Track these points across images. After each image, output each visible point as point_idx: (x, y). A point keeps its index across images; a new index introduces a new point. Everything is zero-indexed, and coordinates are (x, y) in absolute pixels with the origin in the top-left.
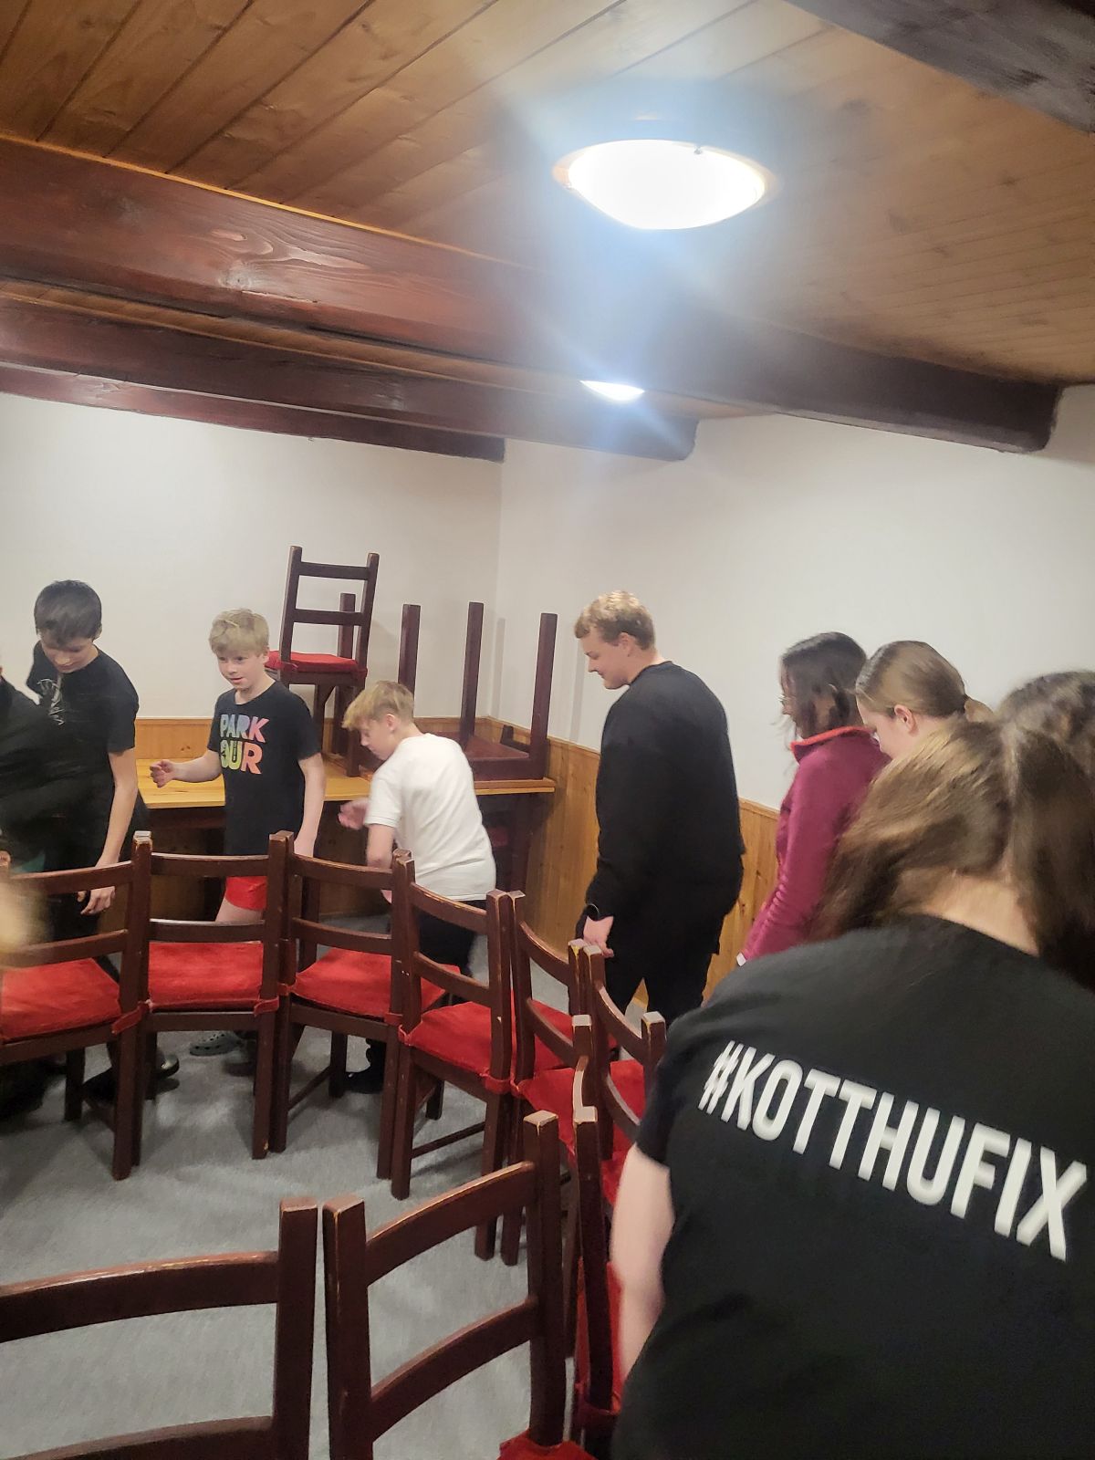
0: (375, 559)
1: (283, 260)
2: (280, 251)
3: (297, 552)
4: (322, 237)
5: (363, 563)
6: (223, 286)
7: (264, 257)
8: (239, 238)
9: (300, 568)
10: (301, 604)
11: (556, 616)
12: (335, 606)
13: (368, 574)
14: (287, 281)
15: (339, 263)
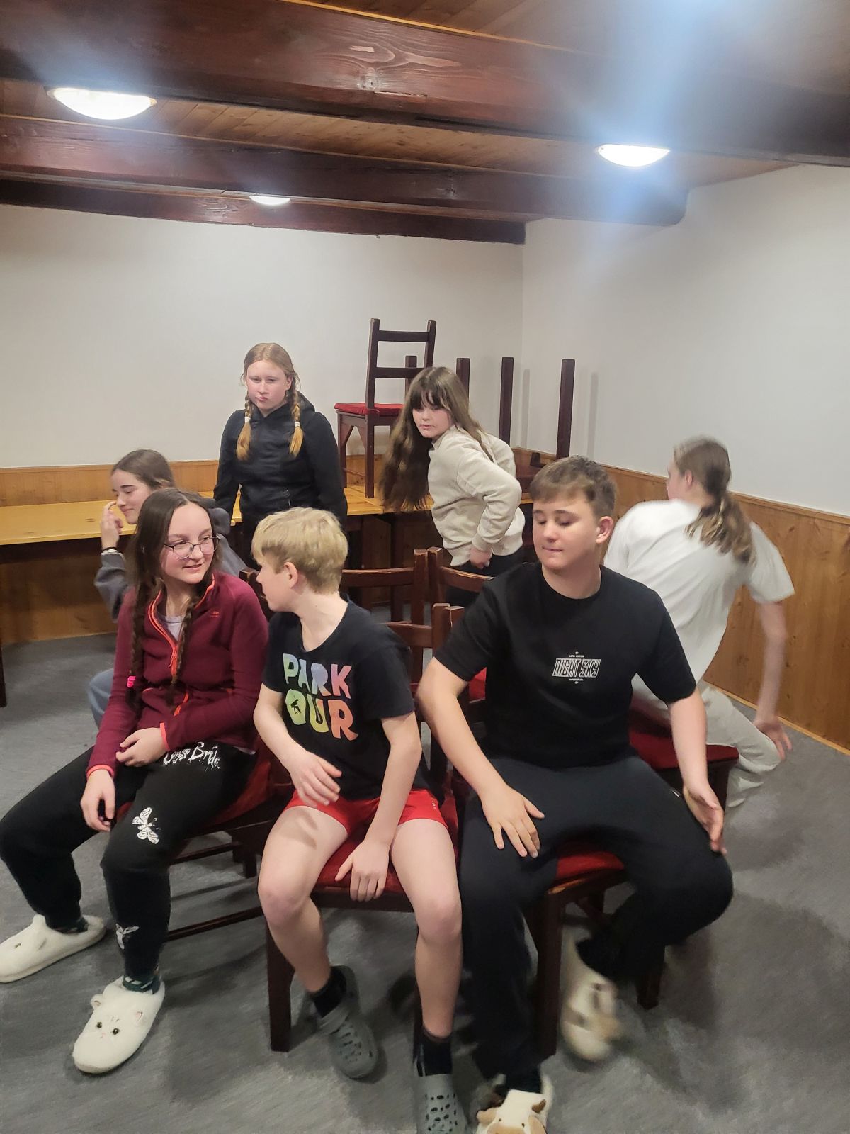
0: (433, 326)
1: (401, 64)
2: (399, 58)
3: (376, 323)
4: (426, 43)
5: (425, 329)
6: (362, 89)
7: (386, 63)
8: (371, 50)
9: (378, 335)
10: (380, 364)
11: (574, 360)
12: (402, 364)
13: (428, 337)
14: (405, 81)
15: (441, 63)
